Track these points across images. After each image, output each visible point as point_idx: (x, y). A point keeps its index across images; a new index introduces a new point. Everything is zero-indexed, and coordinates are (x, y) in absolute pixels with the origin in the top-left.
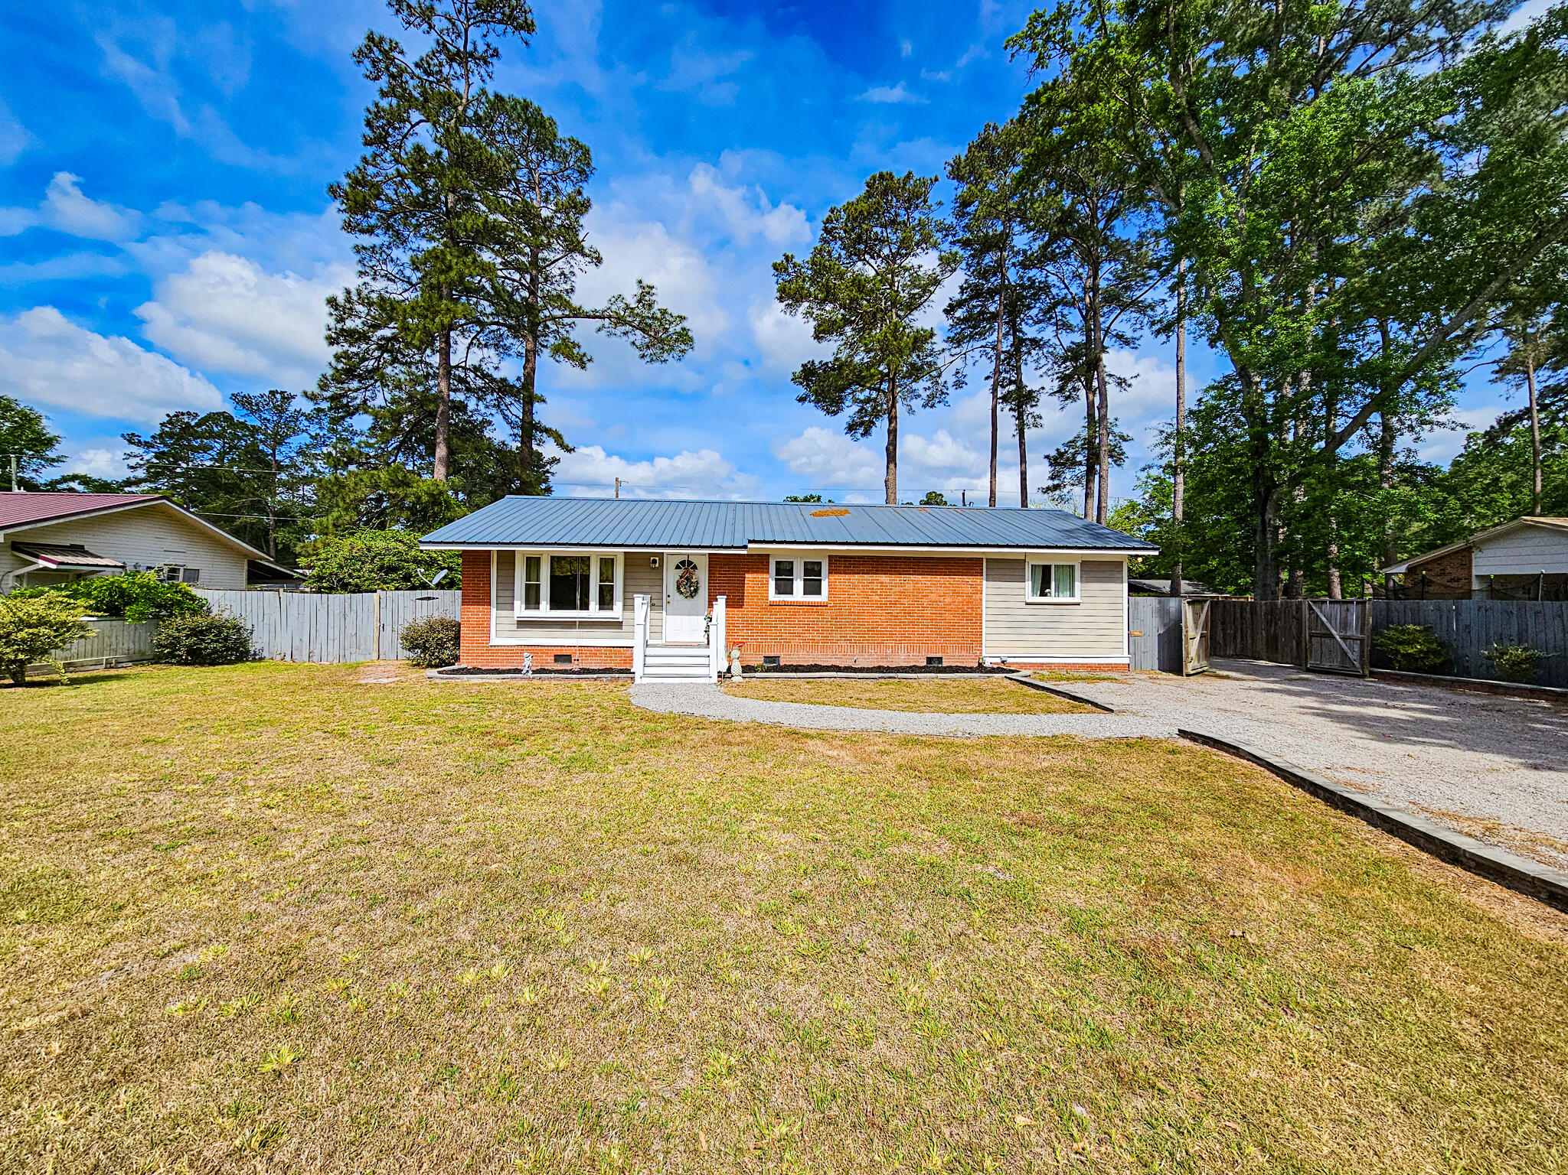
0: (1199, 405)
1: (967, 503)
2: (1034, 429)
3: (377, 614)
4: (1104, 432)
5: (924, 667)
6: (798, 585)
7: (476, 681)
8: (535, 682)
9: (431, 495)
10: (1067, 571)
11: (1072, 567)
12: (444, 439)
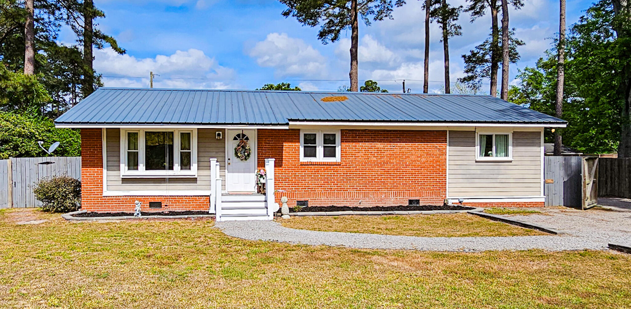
0: (582, 21)
1: (406, 90)
2: (455, 36)
3: (10, 175)
4: (506, 38)
5: (407, 207)
6: (320, 150)
7: (103, 222)
8: (144, 221)
9: (25, 86)
10: (502, 139)
11: (507, 136)
12: (32, 45)
